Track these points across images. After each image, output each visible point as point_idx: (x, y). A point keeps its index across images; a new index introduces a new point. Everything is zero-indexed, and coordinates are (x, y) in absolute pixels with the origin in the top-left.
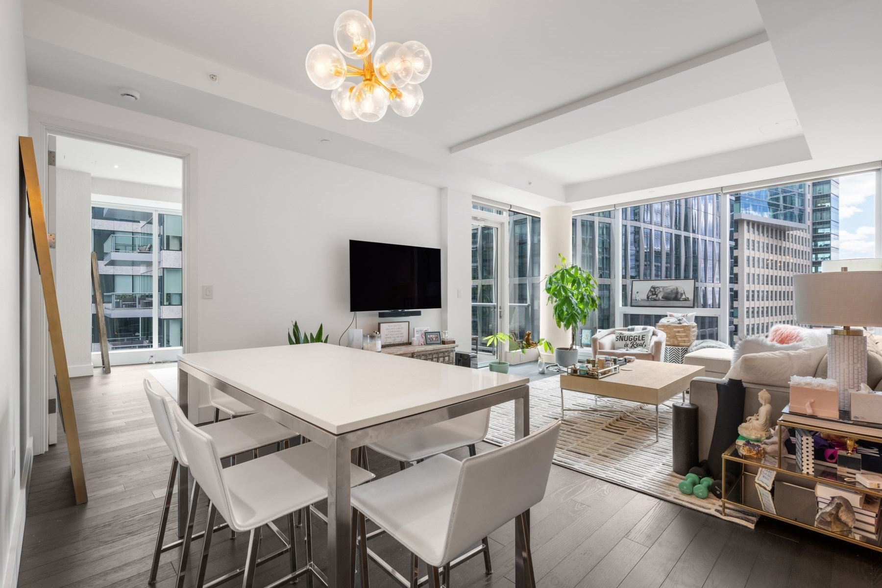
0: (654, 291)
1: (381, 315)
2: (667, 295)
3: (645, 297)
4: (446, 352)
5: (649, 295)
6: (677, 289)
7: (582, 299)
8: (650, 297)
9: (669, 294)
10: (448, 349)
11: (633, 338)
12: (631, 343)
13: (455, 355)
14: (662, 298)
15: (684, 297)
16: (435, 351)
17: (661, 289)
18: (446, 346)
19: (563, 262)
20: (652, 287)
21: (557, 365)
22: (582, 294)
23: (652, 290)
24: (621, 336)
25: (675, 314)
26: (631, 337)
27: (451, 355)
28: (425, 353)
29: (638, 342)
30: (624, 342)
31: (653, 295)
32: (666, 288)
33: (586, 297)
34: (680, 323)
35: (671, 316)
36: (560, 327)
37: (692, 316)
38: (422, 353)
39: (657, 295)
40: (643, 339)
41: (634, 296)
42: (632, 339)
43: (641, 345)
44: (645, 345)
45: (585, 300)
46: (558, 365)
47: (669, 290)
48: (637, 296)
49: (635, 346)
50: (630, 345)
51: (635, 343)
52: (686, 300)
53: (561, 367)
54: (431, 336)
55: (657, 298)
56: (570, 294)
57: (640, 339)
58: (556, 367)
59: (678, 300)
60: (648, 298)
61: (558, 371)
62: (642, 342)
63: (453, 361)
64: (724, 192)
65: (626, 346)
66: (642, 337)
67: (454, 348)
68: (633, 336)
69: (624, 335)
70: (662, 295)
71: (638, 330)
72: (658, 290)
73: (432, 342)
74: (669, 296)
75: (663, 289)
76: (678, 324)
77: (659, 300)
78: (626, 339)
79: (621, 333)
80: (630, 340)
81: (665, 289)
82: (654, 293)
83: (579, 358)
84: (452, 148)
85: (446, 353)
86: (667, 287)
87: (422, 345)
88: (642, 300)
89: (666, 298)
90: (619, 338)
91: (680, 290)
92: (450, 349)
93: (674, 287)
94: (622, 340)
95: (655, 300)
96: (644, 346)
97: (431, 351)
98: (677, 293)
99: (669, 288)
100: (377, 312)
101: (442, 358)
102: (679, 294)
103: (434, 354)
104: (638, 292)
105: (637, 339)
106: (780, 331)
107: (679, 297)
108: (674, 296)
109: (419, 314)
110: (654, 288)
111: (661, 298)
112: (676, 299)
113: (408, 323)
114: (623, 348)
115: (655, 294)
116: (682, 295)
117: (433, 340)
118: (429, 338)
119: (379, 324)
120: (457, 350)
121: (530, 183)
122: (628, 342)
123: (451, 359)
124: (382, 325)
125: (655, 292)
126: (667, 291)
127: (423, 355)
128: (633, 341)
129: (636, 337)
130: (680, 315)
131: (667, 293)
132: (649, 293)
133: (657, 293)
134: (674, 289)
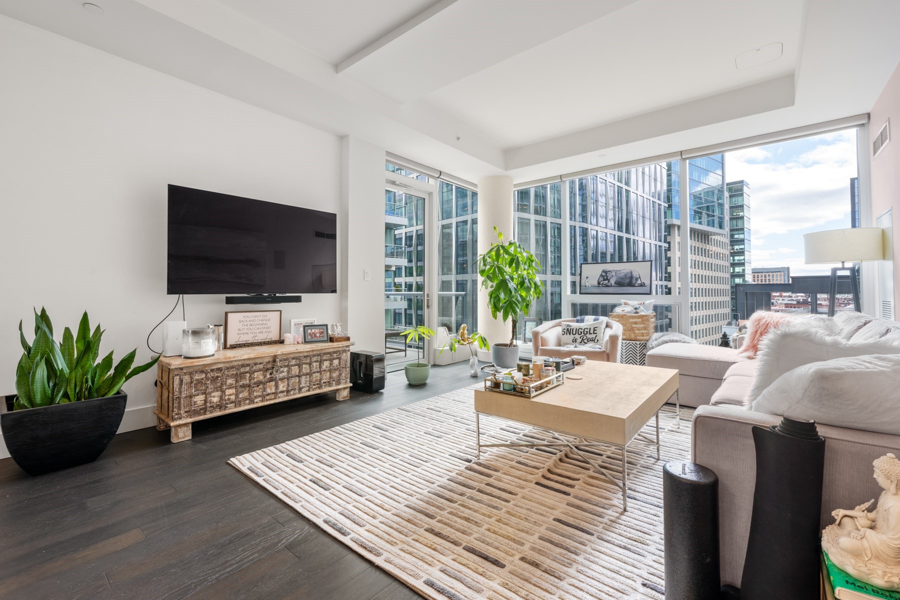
0: (605, 276)
1: (229, 301)
2: (620, 280)
3: (596, 283)
4: (334, 352)
5: (600, 281)
6: (631, 273)
7: (522, 283)
8: (601, 283)
9: (622, 279)
10: (338, 349)
11: (582, 331)
12: (580, 338)
13: (349, 357)
14: (615, 284)
15: (639, 282)
16: (314, 353)
17: (614, 274)
18: (335, 344)
19: (500, 238)
20: (603, 271)
21: (493, 366)
22: (523, 277)
23: (604, 274)
24: (568, 329)
25: (630, 302)
26: (580, 330)
27: (342, 357)
28: (297, 355)
29: (589, 336)
30: (572, 336)
31: (604, 280)
32: (619, 272)
33: (527, 281)
34: (637, 313)
35: (625, 304)
36: (496, 319)
37: (650, 304)
38: (292, 356)
39: (609, 280)
40: (595, 332)
41: (583, 282)
42: (581, 332)
43: (593, 340)
44: (598, 340)
45: (526, 285)
46: (495, 365)
47: (623, 274)
48: (586, 282)
49: (586, 341)
50: (579, 340)
51: (585, 337)
52: (642, 285)
53: (498, 368)
54: (313, 331)
55: (609, 284)
56: (507, 277)
57: (592, 332)
58: (492, 368)
59: (634, 286)
60: (599, 283)
62: (594, 336)
63: (346, 365)
64: (683, 157)
65: (575, 341)
66: (594, 330)
67: (348, 346)
68: (583, 328)
69: (572, 328)
70: (615, 281)
71: (588, 321)
72: (610, 274)
73: (315, 339)
74: (623, 281)
75: (616, 273)
76: (635, 313)
77: (611, 286)
78: (574, 333)
79: (568, 326)
80: (580, 333)
81: (617, 273)
84: (338, 66)
85: (335, 355)
86: (620, 270)
87: (298, 343)
89: (619, 284)
90: (566, 331)
91: (635, 274)
92: (341, 349)
93: (628, 271)
94: (570, 334)
95: (607, 286)
96: (596, 341)
97: (307, 352)
98: (631, 277)
99: (622, 271)
100: (223, 296)
101: (328, 362)
102: (634, 278)
103: (314, 356)
104: (587, 277)
105: (587, 332)
106: (764, 320)
107: (634, 282)
108: (628, 281)
109: (298, 300)
110: (605, 272)
111: (613, 283)
112: (631, 284)
113: (279, 312)
114: (570, 344)
115: (607, 279)
116: (637, 279)
117: (315, 336)
118: (310, 334)
119: (226, 314)
120: (353, 349)
121: (458, 139)
122: (577, 336)
123: (343, 363)
124: (229, 315)
125: (607, 277)
126: (620, 275)
127: (293, 359)
128: (583, 334)
129: (586, 330)
130: (636, 303)
131: (620, 278)
132: (600, 278)
133: (608, 278)
134: (628, 273)
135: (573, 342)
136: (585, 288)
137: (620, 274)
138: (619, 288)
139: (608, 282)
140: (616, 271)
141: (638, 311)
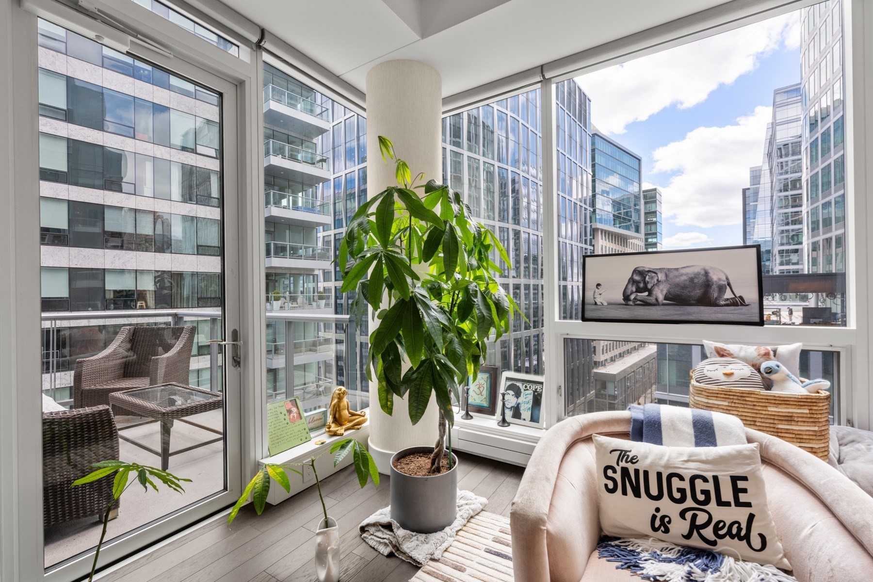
0: (639, 281)
2: (677, 291)
3: (620, 298)
5: (629, 292)
6: (706, 273)
7: (465, 309)
8: (632, 297)
9: (684, 287)
11: (686, 485)
12: (682, 514)
14: (666, 298)
15: (728, 295)
17: (661, 276)
20: (636, 271)
22: (466, 290)
23: (637, 278)
24: (625, 471)
30: (646, 504)
31: (639, 290)
32: (676, 273)
33: (478, 300)
36: (390, 413)
37: (792, 353)
39: (650, 291)
41: (589, 295)
42: (682, 491)
43: (740, 535)
44: (763, 537)
45: (476, 312)
46: (395, 526)
47: (684, 278)
48: (597, 296)
49: (708, 532)
50: (680, 527)
51: (702, 518)
52: (738, 302)
53: (403, 534)
55: (652, 300)
56: (420, 291)
59: (714, 304)
60: (626, 298)
61: (391, 555)
65: (661, 524)
66: (737, 491)
68: (687, 474)
69: (641, 466)
70: (665, 292)
72: (652, 278)
74: (686, 292)
75: (667, 276)
77: (657, 304)
78: (654, 491)
79: (623, 454)
80: (677, 495)
81: (671, 275)
82: (642, 285)
86: (677, 269)
88: (609, 304)
89: (677, 298)
90: (618, 477)
91: (714, 277)
93: (696, 270)
94: (637, 494)
95: (646, 304)
98: (707, 284)
99: (684, 271)
102: (714, 287)
104: (598, 285)
105: (705, 492)
107: (716, 295)
108: (698, 292)
110: (641, 273)
111: (661, 297)
112: (705, 300)
115: (645, 289)
116: (722, 289)
122: (668, 507)
125: (646, 283)
126: (677, 280)
128: (689, 503)
129: (700, 485)
130: (751, 351)
131: (677, 285)
132: (630, 286)
133: (649, 286)
134: (698, 274)
135: (655, 529)
136: (594, 307)
137: (677, 277)
138: (677, 308)
139: (649, 295)
140: (667, 272)
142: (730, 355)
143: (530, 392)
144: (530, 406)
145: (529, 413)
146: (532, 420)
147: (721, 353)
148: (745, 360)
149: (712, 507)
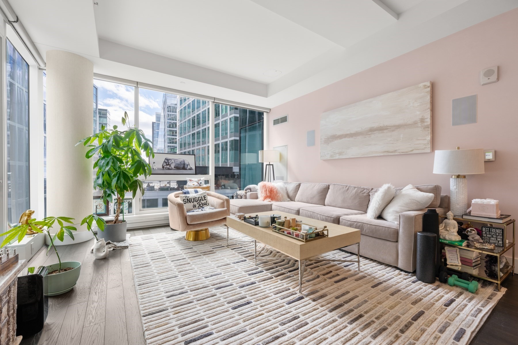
2: (177, 165)
3: (161, 167)
5: (164, 165)
6: (184, 161)
8: (165, 167)
9: (179, 165)
11: (197, 199)
12: (198, 204)
15: (189, 167)
17: (173, 161)
20: (166, 159)
23: (166, 161)
24: (187, 199)
25: (192, 179)
26: (196, 199)
29: (202, 202)
30: (192, 204)
31: (167, 165)
32: (177, 160)
39: (170, 165)
40: (205, 199)
41: (151, 166)
42: (197, 200)
43: (206, 204)
46: (111, 242)
47: (179, 162)
48: (154, 166)
49: (201, 205)
50: (197, 206)
51: (200, 203)
52: (191, 169)
53: (115, 243)
55: (171, 168)
57: (203, 199)
59: (186, 169)
60: (163, 167)
61: (114, 249)
62: (205, 201)
65: (194, 206)
66: (204, 198)
68: (197, 197)
69: (190, 198)
72: (170, 161)
74: (179, 166)
76: (200, 186)
77: (172, 169)
78: (193, 201)
79: (186, 197)
80: (196, 201)
81: (175, 161)
82: (168, 163)
83: (128, 226)
88: (158, 169)
89: (177, 168)
90: (186, 200)
91: (186, 162)
93: (182, 160)
94: (190, 202)
95: (169, 169)
98: (184, 164)
99: (178, 160)
104: (154, 163)
105: (200, 199)
107: (186, 167)
108: (182, 166)
110: (168, 160)
111: (173, 167)
112: (184, 168)
115: (169, 165)
116: (187, 165)
122: (195, 203)
125: (169, 163)
126: (177, 162)
128: (198, 201)
129: (199, 198)
130: (196, 180)
131: (177, 164)
132: (164, 163)
133: (170, 164)
134: (182, 161)
135: (194, 207)
136: (153, 170)
137: (177, 161)
138: (177, 170)
139: (170, 166)
140: (175, 160)
141: (201, 184)
142: (193, 181)
143: (127, 203)
144: (127, 208)
145: (127, 210)
146: (129, 212)
147: (190, 180)
148: (195, 181)
149: (202, 201)
